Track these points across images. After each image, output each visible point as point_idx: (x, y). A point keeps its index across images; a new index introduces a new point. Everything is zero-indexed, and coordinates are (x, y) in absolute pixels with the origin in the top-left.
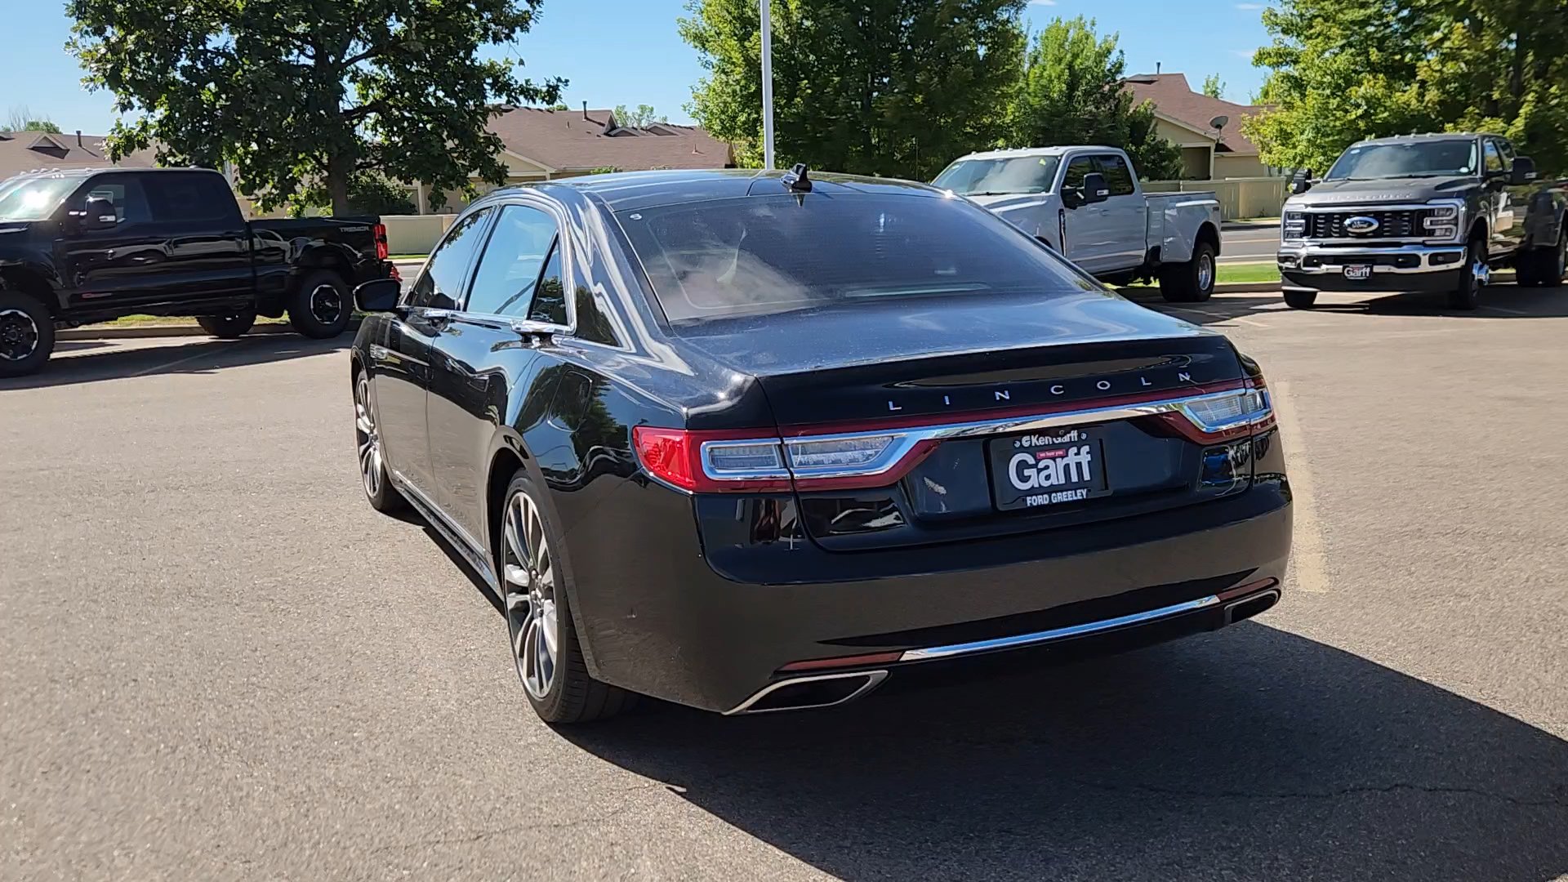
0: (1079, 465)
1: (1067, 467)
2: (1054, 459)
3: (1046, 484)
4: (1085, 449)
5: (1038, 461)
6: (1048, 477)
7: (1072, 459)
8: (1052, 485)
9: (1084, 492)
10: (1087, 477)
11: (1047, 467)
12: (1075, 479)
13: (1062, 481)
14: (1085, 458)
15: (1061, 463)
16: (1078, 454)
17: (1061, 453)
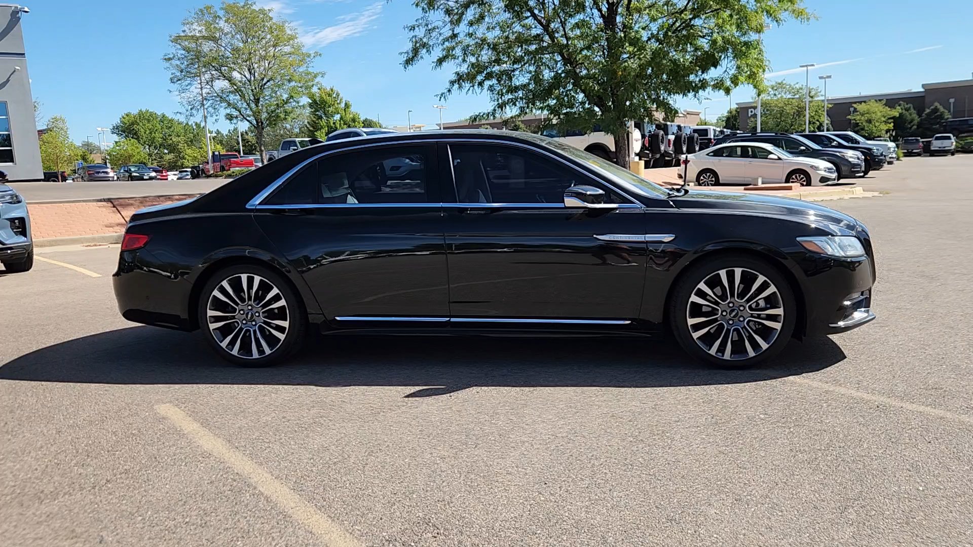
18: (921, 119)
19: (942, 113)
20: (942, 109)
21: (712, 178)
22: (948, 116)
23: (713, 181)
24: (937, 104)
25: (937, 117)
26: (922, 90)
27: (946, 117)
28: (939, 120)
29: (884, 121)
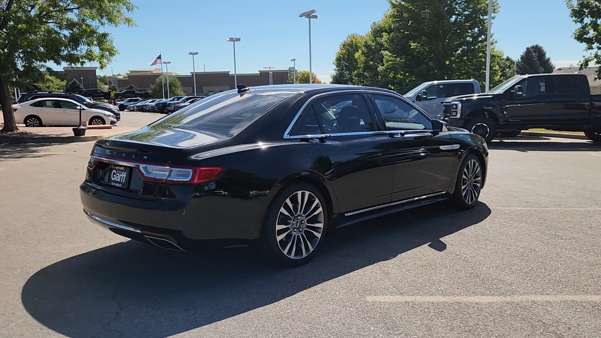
0: (123, 177)
1: (121, 177)
2: (119, 174)
3: (116, 180)
4: (125, 173)
5: (117, 173)
6: (117, 178)
7: (122, 175)
8: (117, 181)
9: (121, 185)
10: (124, 182)
11: (118, 176)
12: (121, 181)
13: (119, 181)
14: (125, 176)
15: (120, 175)
16: (124, 174)
17: (121, 172)
18: (67, 88)
19: (79, 85)
20: (78, 83)
21: (36, 121)
22: (82, 87)
23: (37, 123)
24: (75, 79)
25: (76, 87)
26: (64, 71)
27: (81, 87)
28: (77, 89)
29: (58, 88)
